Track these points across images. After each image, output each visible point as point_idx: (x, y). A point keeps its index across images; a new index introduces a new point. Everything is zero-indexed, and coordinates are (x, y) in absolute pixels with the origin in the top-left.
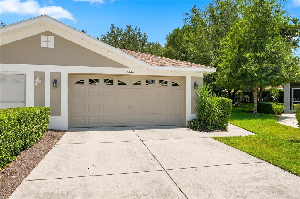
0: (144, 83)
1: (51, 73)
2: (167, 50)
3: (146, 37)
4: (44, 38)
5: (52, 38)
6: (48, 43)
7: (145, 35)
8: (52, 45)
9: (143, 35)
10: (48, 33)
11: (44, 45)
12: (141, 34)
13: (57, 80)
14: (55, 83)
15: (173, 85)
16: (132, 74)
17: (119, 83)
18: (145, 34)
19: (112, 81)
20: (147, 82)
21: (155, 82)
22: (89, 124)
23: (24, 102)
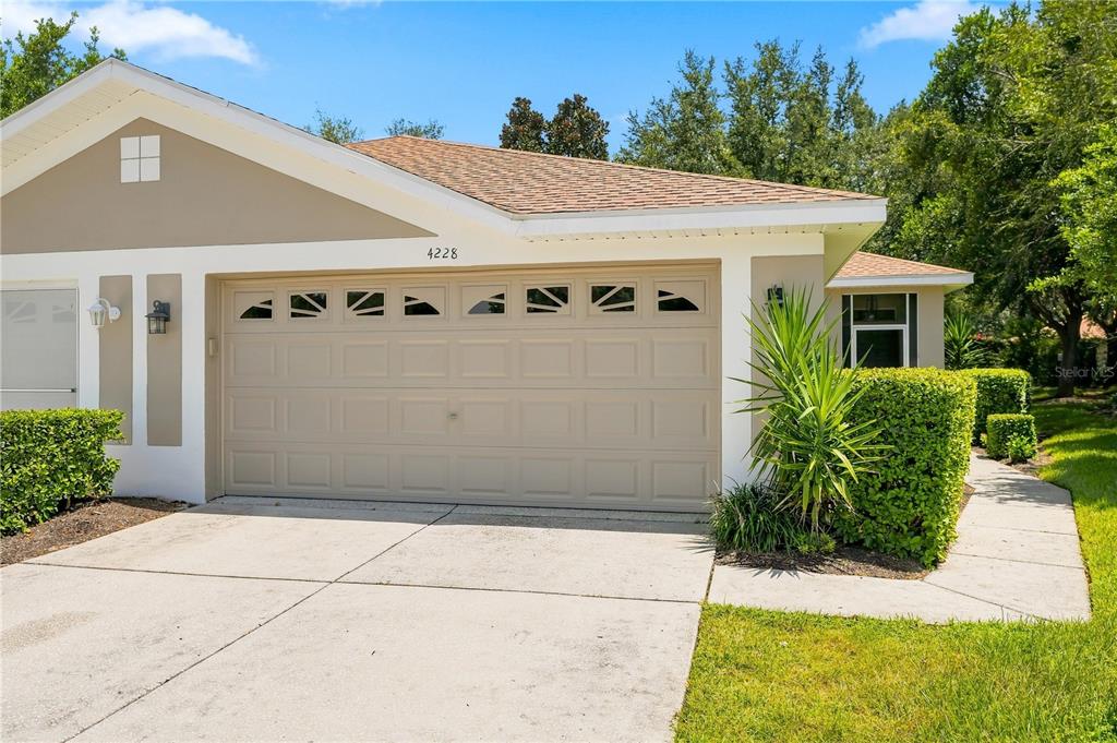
0: (516, 302)
1: (151, 278)
2: (916, 128)
3: (857, 83)
4: (128, 146)
5: (152, 143)
6: (141, 163)
7: (851, 73)
8: (152, 172)
9: (842, 72)
10: (141, 127)
11: (129, 174)
12: (830, 69)
13: (168, 305)
14: (163, 315)
15: (664, 306)
16: (449, 262)
17: (406, 307)
18: (851, 67)
19: (378, 299)
20: (533, 295)
21: (571, 296)
22: (290, 484)
23: (73, 391)
